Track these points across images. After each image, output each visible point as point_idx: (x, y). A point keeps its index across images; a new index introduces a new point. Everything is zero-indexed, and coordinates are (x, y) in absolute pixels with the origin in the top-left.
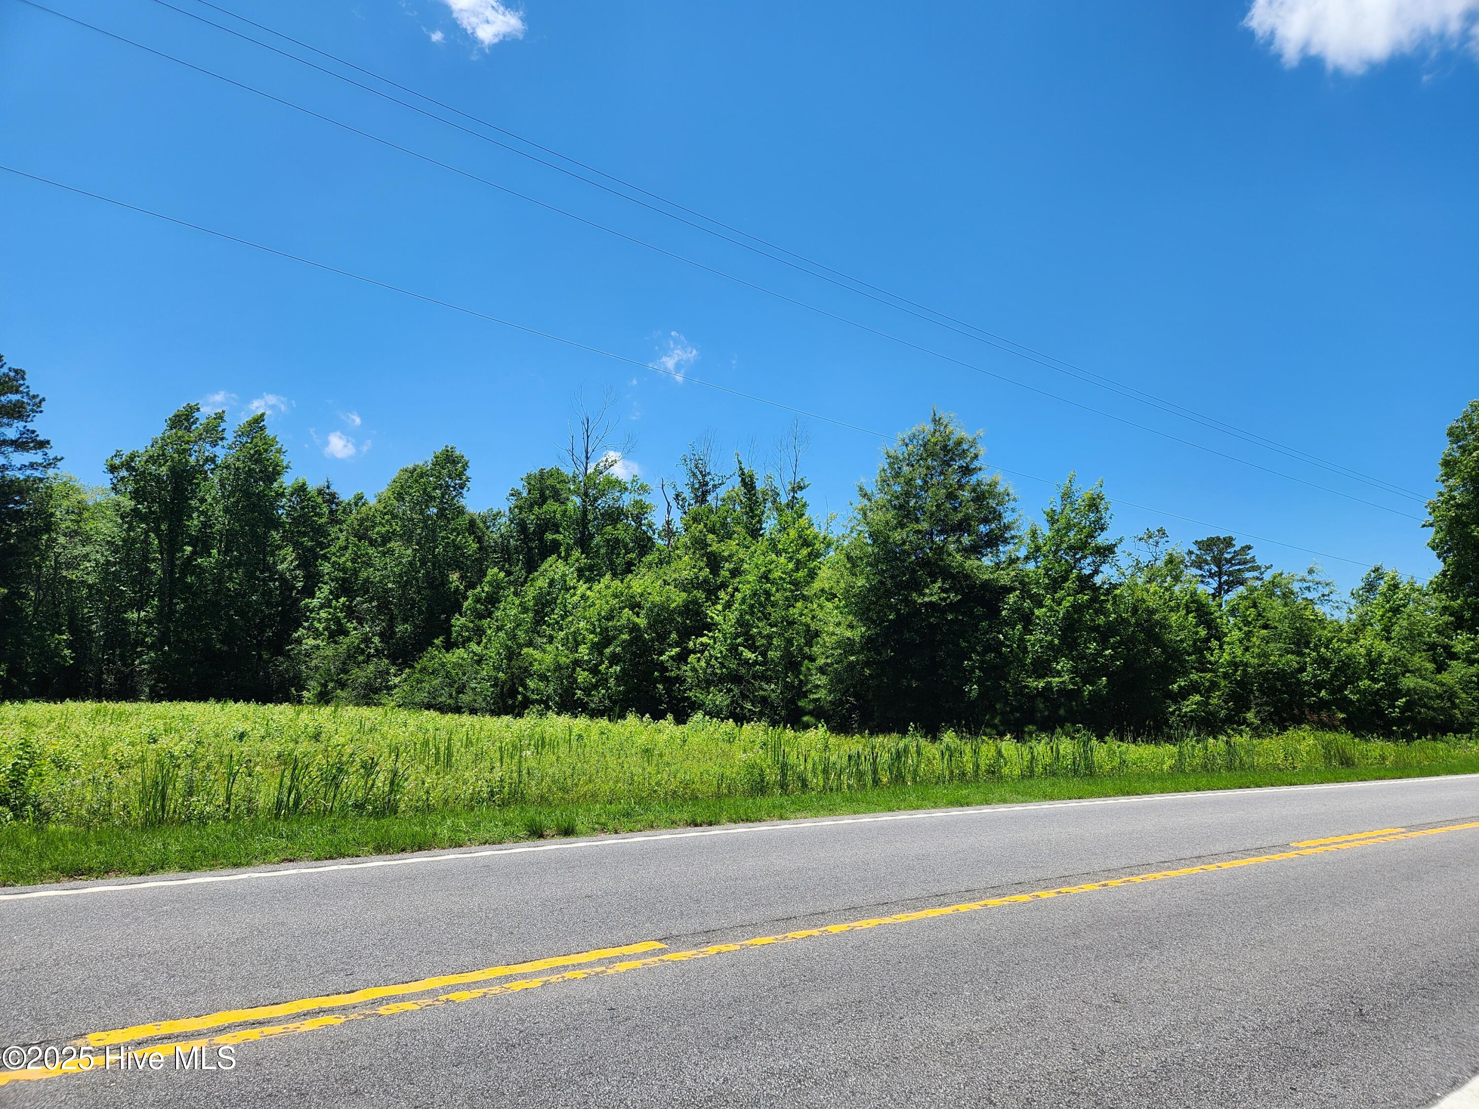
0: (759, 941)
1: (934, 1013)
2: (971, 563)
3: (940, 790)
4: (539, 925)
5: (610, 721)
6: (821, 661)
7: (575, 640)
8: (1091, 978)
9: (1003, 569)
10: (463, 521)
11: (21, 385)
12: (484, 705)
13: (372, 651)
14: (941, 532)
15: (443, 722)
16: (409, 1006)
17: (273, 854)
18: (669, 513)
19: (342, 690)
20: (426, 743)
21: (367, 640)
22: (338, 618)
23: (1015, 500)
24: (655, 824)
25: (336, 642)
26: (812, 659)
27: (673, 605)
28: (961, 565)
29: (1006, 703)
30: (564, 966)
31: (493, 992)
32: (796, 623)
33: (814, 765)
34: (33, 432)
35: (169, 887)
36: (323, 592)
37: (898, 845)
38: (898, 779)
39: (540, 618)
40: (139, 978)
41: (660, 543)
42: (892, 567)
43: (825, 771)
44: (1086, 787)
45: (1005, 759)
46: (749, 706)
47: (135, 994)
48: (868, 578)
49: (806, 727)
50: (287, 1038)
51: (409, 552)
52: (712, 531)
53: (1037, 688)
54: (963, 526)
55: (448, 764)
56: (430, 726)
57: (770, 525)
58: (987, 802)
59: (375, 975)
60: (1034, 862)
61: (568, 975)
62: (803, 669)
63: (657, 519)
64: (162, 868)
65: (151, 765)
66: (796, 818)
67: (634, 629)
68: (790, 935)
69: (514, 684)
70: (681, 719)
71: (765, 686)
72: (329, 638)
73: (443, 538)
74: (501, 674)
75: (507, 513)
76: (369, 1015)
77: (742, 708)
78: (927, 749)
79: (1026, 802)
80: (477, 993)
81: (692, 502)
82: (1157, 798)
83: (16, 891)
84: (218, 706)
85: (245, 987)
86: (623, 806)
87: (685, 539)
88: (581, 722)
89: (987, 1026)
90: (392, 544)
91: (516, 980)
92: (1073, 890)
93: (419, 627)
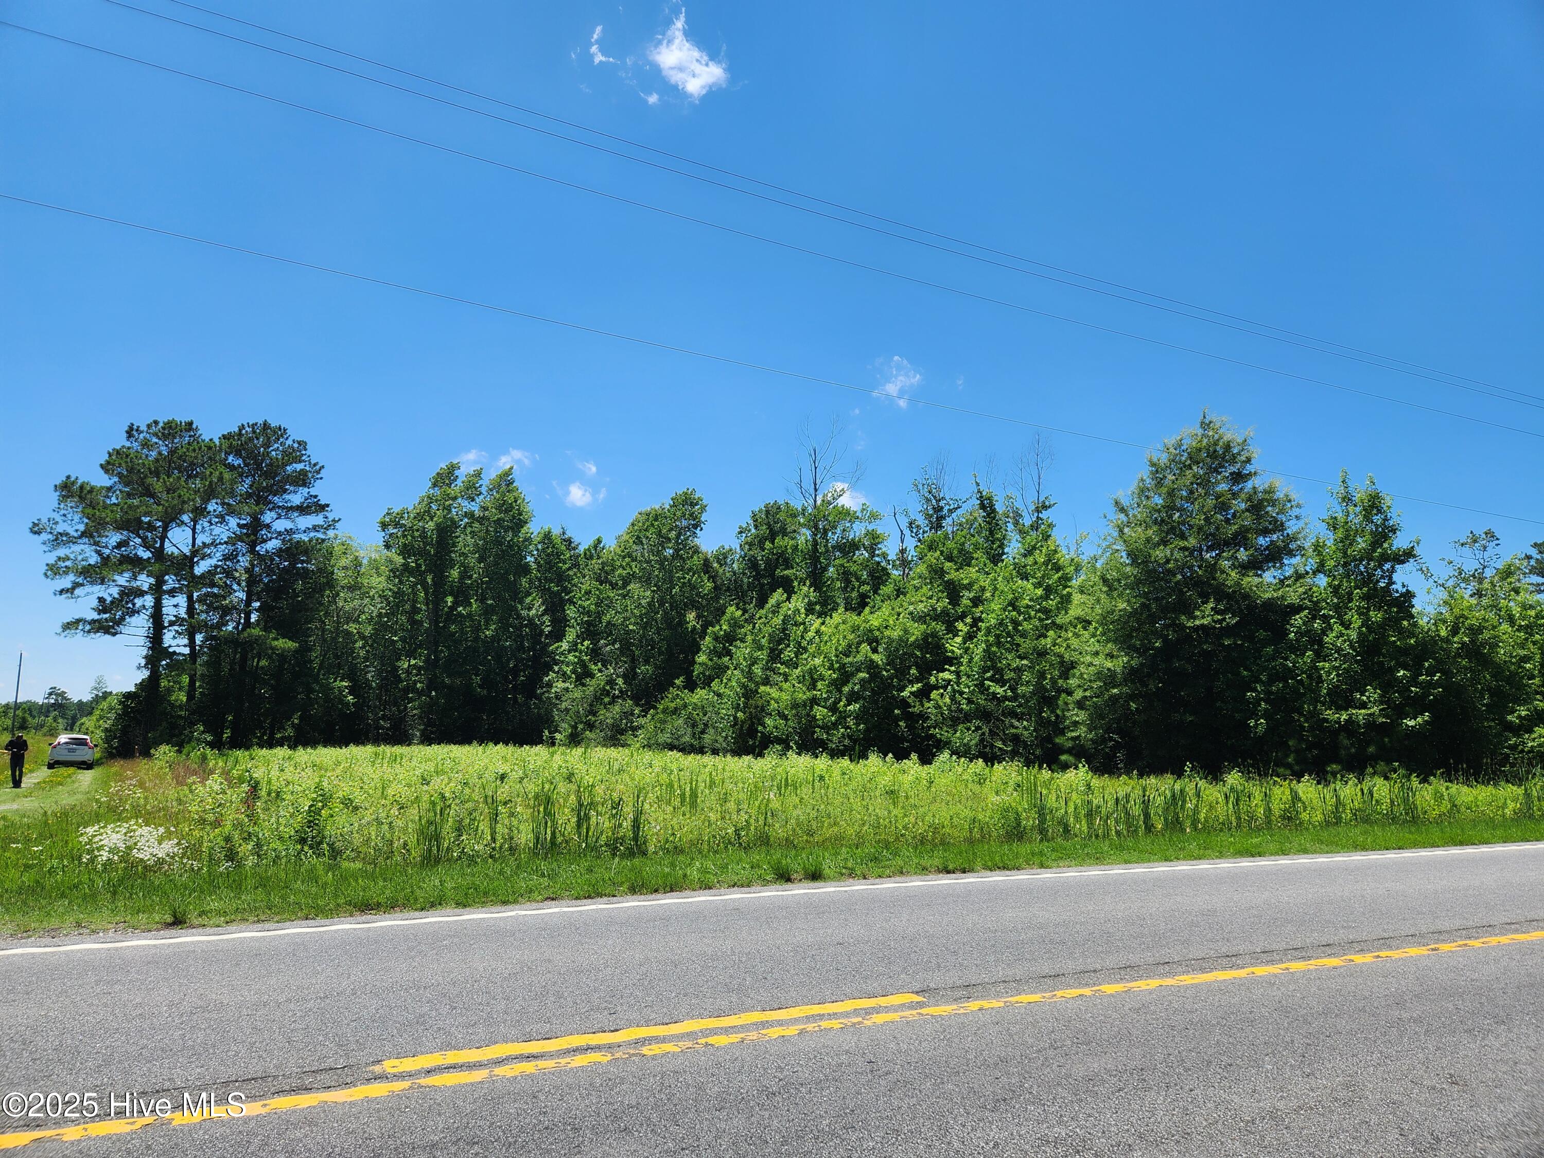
0: (1025, 998)
1: (1230, 1087)
2: (1250, 581)
3: (1225, 838)
4: (792, 971)
5: (851, 761)
6: (1078, 695)
7: (812, 678)
8: (1421, 1055)
9: (1288, 586)
10: (696, 561)
11: (303, 455)
12: (724, 745)
13: (617, 692)
14: (1210, 549)
15: (686, 763)
16: (669, 1047)
17: (537, 892)
18: (902, 542)
19: (591, 731)
20: (671, 785)
21: (611, 682)
22: (583, 661)
23: (1299, 506)
24: (904, 870)
25: (584, 685)
26: (1070, 693)
27: (912, 639)
28: (1238, 584)
29: (1301, 739)
30: (819, 1015)
31: (751, 1038)
32: (1048, 654)
33: (1075, 809)
34: (316, 497)
35: (447, 922)
36: (571, 635)
37: (1179, 899)
38: (1174, 825)
39: (775, 656)
40: (426, 1009)
41: (895, 573)
42: (1155, 588)
43: (1090, 815)
44: (1407, 835)
45: (1303, 803)
46: (999, 744)
47: (422, 1024)
48: (1128, 601)
49: (1065, 767)
50: (559, 1073)
51: (648, 593)
52: (950, 558)
53: (1338, 722)
54: (1240, 539)
55: (694, 804)
56: (674, 767)
57: (1014, 548)
58: (1284, 852)
59: (635, 1015)
60: (1344, 921)
61: (825, 1024)
62: (1060, 703)
63: (891, 548)
64: (440, 904)
65: (425, 805)
66: (1059, 867)
67: (871, 666)
68: (1059, 993)
69: (753, 723)
70: (926, 759)
71: (1016, 723)
72: (576, 681)
73: (679, 578)
74: (740, 714)
75: (738, 550)
76: (633, 1054)
77: (992, 746)
78: (1207, 792)
79: (1331, 852)
80: (735, 1038)
81: (927, 529)
82: (1499, 849)
83: (317, 924)
84: (480, 749)
85: (518, 1020)
86: (869, 849)
87: (922, 569)
88: (822, 763)
89: (1294, 1103)
90: (631, 586)
91: (772, 1027)
92: (1395, 954)
93: (660, 668)
